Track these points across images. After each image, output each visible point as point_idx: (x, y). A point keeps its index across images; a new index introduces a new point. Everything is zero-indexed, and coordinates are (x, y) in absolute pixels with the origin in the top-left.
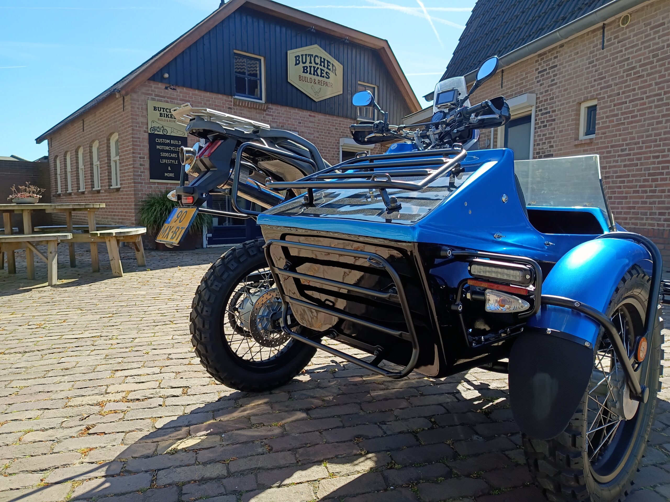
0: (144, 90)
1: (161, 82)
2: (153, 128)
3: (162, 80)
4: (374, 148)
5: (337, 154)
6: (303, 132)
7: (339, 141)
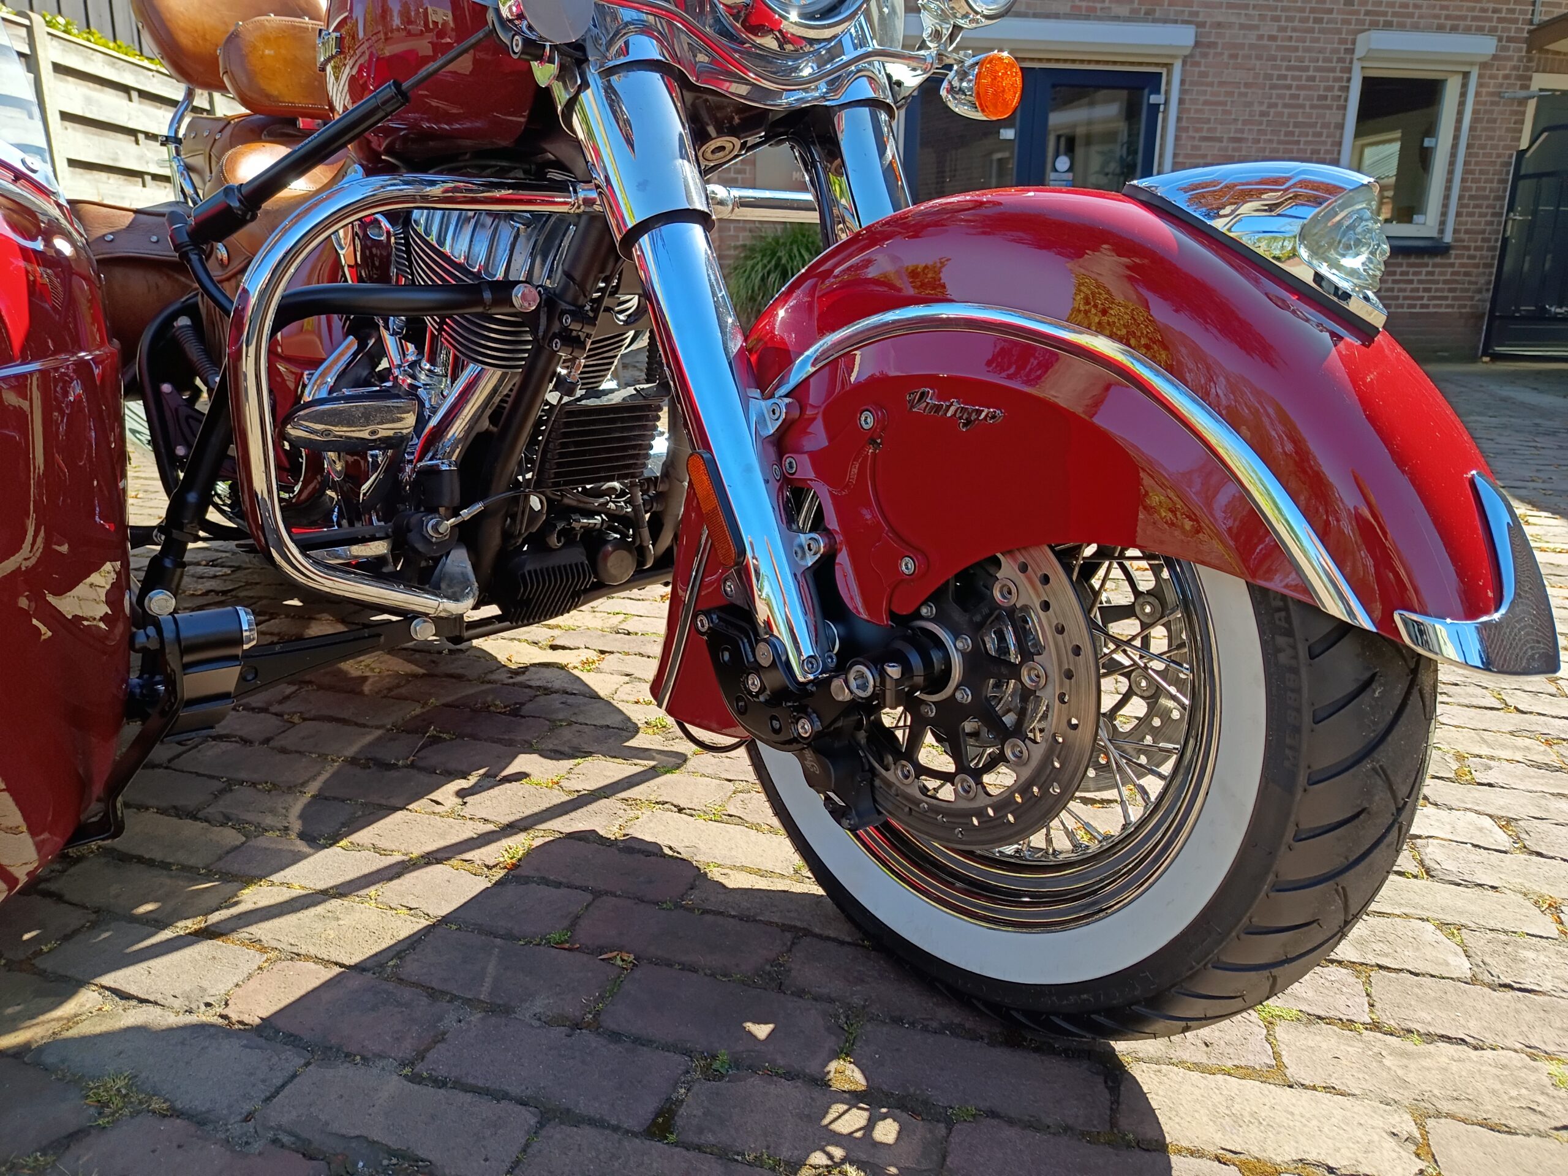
4: (1495, 57)
5: (1342, 89)
6: (1219, 25)
7: (1354, 42)
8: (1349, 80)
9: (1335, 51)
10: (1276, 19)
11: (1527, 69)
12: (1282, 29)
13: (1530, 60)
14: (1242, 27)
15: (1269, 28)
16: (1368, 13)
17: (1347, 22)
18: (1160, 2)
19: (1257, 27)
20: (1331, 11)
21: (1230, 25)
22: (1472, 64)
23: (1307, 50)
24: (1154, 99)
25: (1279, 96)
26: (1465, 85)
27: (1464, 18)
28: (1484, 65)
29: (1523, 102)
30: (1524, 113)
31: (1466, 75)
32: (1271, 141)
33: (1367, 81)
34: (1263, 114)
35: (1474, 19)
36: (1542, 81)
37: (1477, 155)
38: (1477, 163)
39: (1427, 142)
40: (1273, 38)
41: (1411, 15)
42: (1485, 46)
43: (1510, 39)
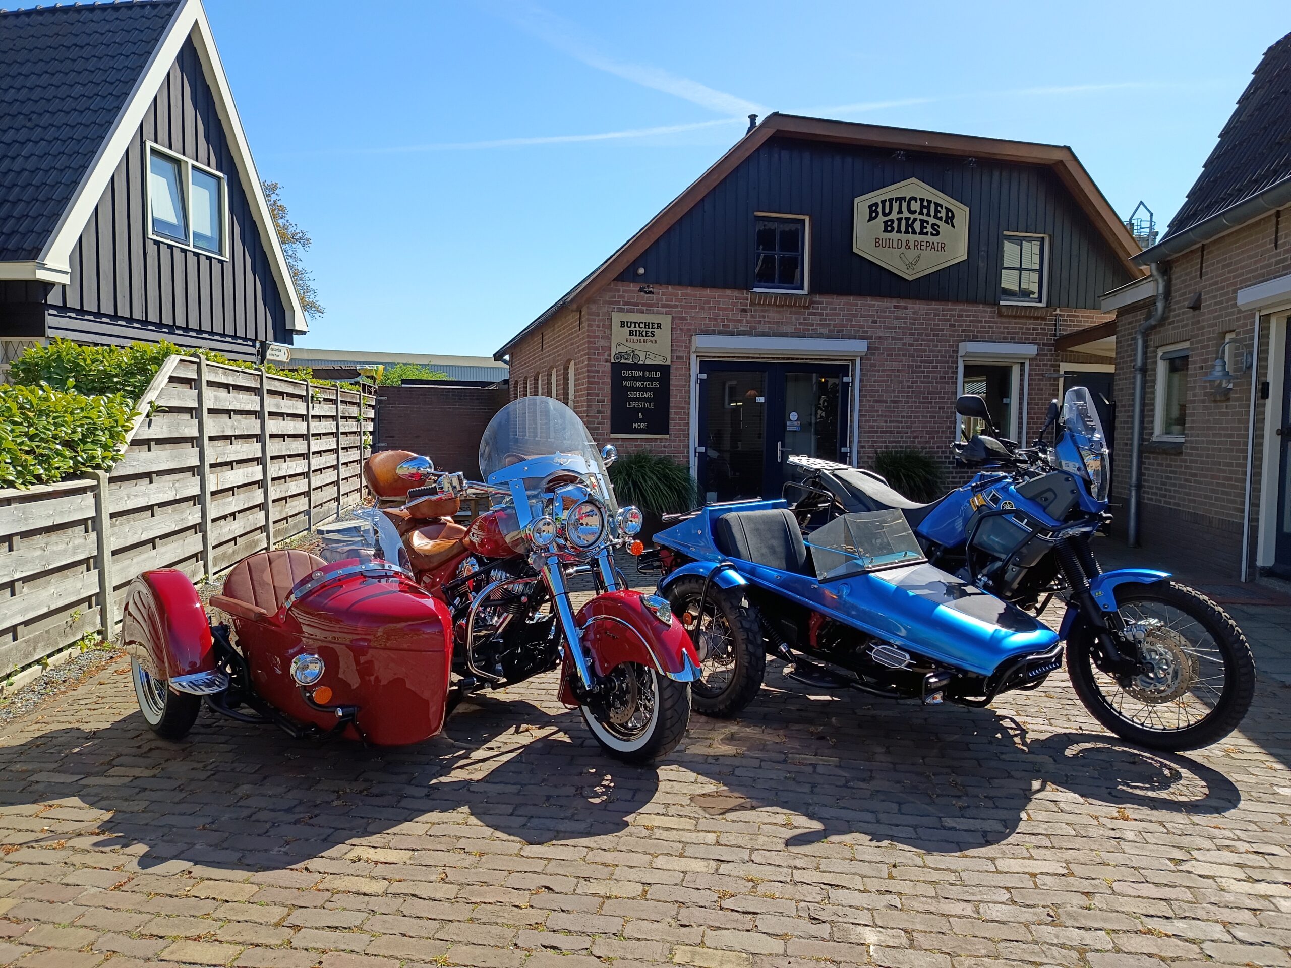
0: (607, 297)
1: (634, 281)
2: (619, 355)
3: (635, 278)
4: (1037, 355)
5: (953, 372)
6: (880, 338)
7: (957, 347)
8: (957, 367)
9: (946, 352)
10: (912, 334)
11: (1056, 361)
12: (917, 340)
13: (1058, 356)
14: (893, 339)
15: (908, 340)
16: (963, 331)
17: (952, 336)
18: (845, 326)
19: (901, 339)
20: (942, 330)
21: (886, 338)
22: (1025, 359)
23: (930, 351)
24: (845, 379)
25: (917, 377)
26: (1022, 370)
27: (1017, 333)
28: (1031, 360)
29: (1057, 379)
30: (1058, 385)
31: (1022, 365)
32: (915, 402)
33: (966, 367)
34: (909, 387)
35: (1023, 334)
36: (1064, 367)
37: (1034, 409)
38: (1035, 414)
39: (1005, 401)
40: (911, 345)
41: (988, 332)
42: (1031, 350)
43: (1044, 345)
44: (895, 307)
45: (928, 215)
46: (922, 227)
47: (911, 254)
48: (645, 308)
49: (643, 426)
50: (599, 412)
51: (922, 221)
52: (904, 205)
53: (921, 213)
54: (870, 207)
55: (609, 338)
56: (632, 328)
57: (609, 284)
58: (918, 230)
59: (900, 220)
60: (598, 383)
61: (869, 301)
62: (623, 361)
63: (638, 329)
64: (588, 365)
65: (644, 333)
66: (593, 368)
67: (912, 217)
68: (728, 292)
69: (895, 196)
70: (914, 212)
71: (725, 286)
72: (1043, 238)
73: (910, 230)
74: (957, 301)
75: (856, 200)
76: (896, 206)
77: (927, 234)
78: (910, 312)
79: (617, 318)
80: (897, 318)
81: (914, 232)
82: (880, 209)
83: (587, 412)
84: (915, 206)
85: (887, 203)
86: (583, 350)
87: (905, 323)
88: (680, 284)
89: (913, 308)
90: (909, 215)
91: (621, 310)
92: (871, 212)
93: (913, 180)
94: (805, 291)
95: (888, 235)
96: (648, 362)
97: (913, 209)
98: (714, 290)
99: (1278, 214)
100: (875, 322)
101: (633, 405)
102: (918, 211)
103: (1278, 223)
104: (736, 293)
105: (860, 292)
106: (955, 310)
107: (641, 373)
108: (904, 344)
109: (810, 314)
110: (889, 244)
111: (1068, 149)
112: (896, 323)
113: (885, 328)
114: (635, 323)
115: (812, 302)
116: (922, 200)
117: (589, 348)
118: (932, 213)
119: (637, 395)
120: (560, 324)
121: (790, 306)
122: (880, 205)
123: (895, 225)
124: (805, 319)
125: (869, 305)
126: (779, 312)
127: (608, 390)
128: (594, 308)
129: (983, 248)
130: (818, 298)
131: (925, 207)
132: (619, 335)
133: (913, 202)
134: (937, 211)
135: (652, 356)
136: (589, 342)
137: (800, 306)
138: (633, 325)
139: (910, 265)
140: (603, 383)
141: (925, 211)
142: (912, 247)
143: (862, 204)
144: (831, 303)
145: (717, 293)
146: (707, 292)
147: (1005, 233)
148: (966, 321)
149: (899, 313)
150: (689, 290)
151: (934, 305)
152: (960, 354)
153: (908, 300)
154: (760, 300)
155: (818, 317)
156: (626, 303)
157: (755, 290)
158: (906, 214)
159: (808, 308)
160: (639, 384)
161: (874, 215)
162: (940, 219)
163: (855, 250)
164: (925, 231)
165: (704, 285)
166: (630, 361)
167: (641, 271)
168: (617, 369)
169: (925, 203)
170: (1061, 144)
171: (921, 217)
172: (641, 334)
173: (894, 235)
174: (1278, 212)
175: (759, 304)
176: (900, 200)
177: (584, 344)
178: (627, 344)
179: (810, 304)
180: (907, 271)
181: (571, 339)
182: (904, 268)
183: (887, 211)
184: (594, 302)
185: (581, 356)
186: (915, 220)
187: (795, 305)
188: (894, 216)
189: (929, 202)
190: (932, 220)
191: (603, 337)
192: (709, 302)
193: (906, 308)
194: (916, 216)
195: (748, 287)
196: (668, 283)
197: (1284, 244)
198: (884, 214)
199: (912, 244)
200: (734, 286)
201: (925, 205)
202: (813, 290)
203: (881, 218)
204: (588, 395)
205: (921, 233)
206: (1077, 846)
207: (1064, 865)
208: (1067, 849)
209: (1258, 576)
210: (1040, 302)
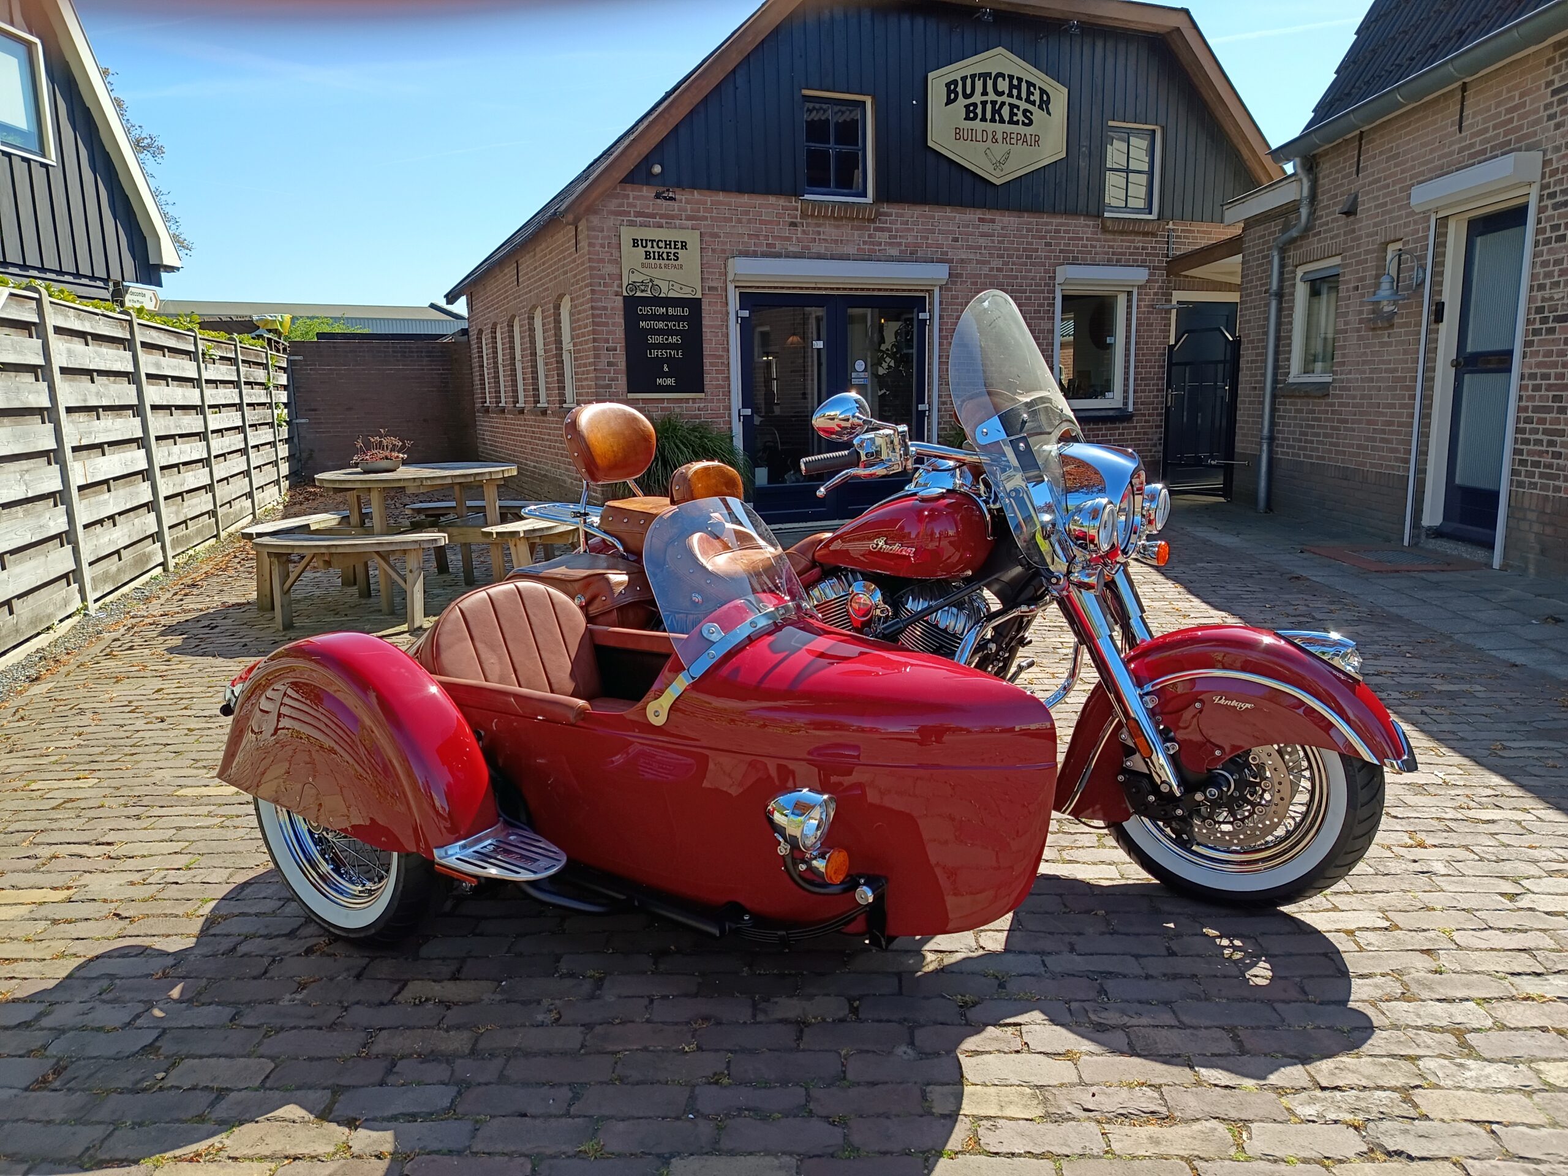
0: (613, 205)
1: (648, 184)
2: (633, 286)
3: (649, 179)
4: (1147, 281)
5: (1049, 305)
6: (962, 261)
7: (1054, 273)
8: (1054, 298)
9: (1042, 278)
10: (1001, 256)
11: (1168, 288)
12: (1007, 263)
13: (1169, 282)
14: (978, 262)
15: (996, 263)
16: (1061, 251)
17: (1048, 258)
18: (917, 245)
19: (989, 262)
20: (1037, 250)
21: (970, 261)
22: (1133, 286)
23: (1024, 278)
24: (922, 316)
26: (1129, 301)
27: (1124, 254)
28: (1139, 287)
29: (1168, 311)
30: (1170, 319)
31: (1130, 293)
33: (1065, 298)
35: (1131, 254)
36: (1178, 296)
37: (1142, 349)
38: (1143, 355)
39: (1109, 340)
40: (999, 270)
41: (1090, 253)
42: (1141, 275)
43: (1154, 268)
44: (980, 220)
45: (1019, 97)
46: (1012, 114)
47: (1000, 149)
48: (663, 221)
49: (670, 381)
50: (610, 364)
51: (1012, 106)
52: (990, 83)
53: (1010, 95)
54: (948, 85)
55: (618, 262)
56: (649, 248)
57: (615, 188)
58: (1007, 118)
59: (984, 103)
60: (606, 324)
61: (949, 212)
62: (639, 294)
63: (656, 249)
64: (592, 300)
65: (665, 256)
66: (599, 304)
67: (1000, 99)
68: (772, 199)
69: (977, 72)
70: (1002, 94)
71: (768, 191)
72: (1154, 131)
73: (997, 117)
74: (1054, 212)
75: (931, 75)
76: (979, 84)
77: (1017, 123)
78: (997, 226)
79: (627, 234)
80: (983, 235)
81: (1002, 121)
82: (959, 89)
83: (594, 364)
84: (1003, 85)
85: (969, 81)
86: (583, 279)
87: (993, 241)
88: (709, 187)
89: (1002, 221)
90: (995, 98)
91: (632, 224)
92: (949, 92)
93: (1000, 50)
94: (870, 199)
95: (970, 124)
96: (672, 294)
97: (1000, 90)
98: (754, 196)
99: (1464, 87)
100: (956, 240)
101: (655, 353)
102: (1007, 92)
103: (1463, 97)
104: (782, 201)
105: (936, 200)
106: (1051, 224)
107: (663, 310)
108: (991, 269)
109: (876, 229)
110: (972, 136)
111: (1186, 12)
112: (982, 241)
113: (969, 247)
114: (652, 241)
115: (879, 214)
116: (1011, 77)
117: (591, 276)
118: (1024, 95)
119: (659, 339)
120: (544, 245)
121: (852, 219)
122: (960, 83)
123: (979, 111)
124: (870, 236)
125: (949, 218)
126: (837, 227)
127: (620, 333)
128: (595, 220)
129: (1085, 142)
130: (885, 208)
131: (1015, 87)
132: (633, 257)
133: (1000, 79)
134: (1029, 93)
135: (677, 287)
136: (591, 268)
137: (863, 218)
138: (649, 244)
139: (998, 165)
140: (614, 324)
141: (1015, 92)
142: (1000, 140)
143: (937, 81)
144: (902, 216)
145: (758, 200)
146: (745, 199)
147: (1111, 123)
148: (1063, 238)
149: (985, 228)
150: (721, 197)
151: (1026, 218)
152: (1057, 282)
153: (995, 211)
154: (813, 210)
155: (887, 234)
156: (639, 214)
157: (807, 197)
158: (992, 96)
159: (873, 221)
160: (661, 325)
161: (953, 96)
162: (1033, 103)
163: (930, 144)
164: (1015, 119)
165: (740, 190)
166: (648, 294)
167: (657, 169)
168: (631, 304)
169: (1015, 82)
170: (1179, 7)
171: (1010, 100)
172: (660, 256)
173: (977, 124)
174: (1464, 83)
175: (812, 215)
176: (985, 76)
177: (584, 271)
178: (641, 270)
179: (876, 217)
180: (993, 172)
181: (564, 266)
182: (990, 168)
183: (968, 91)
184: (596, 212)
185: (581, 289)
186: (1003, 104)
187: (857, 218)
188: (977, 98)
189: (1020, 80)
190: (1024, 105)
191: (610, 261)
192: (747, 213)
193: (993, 221)
194: (1005, 98)
195: (796, 193)
196: (694, 186)
197: (1472, 125)
198: (966, 96)
199: (999, 136)
200: (780, 192)
201: (1015, 84)
202: (880, 198)
203: (962, 102)
204: (595, 340)
205: (1011, 122)
206: (1383, 888)
207: (1381, 915)
208: (1373, 892)
209: (1423, 537)
210: (1150, 213)
